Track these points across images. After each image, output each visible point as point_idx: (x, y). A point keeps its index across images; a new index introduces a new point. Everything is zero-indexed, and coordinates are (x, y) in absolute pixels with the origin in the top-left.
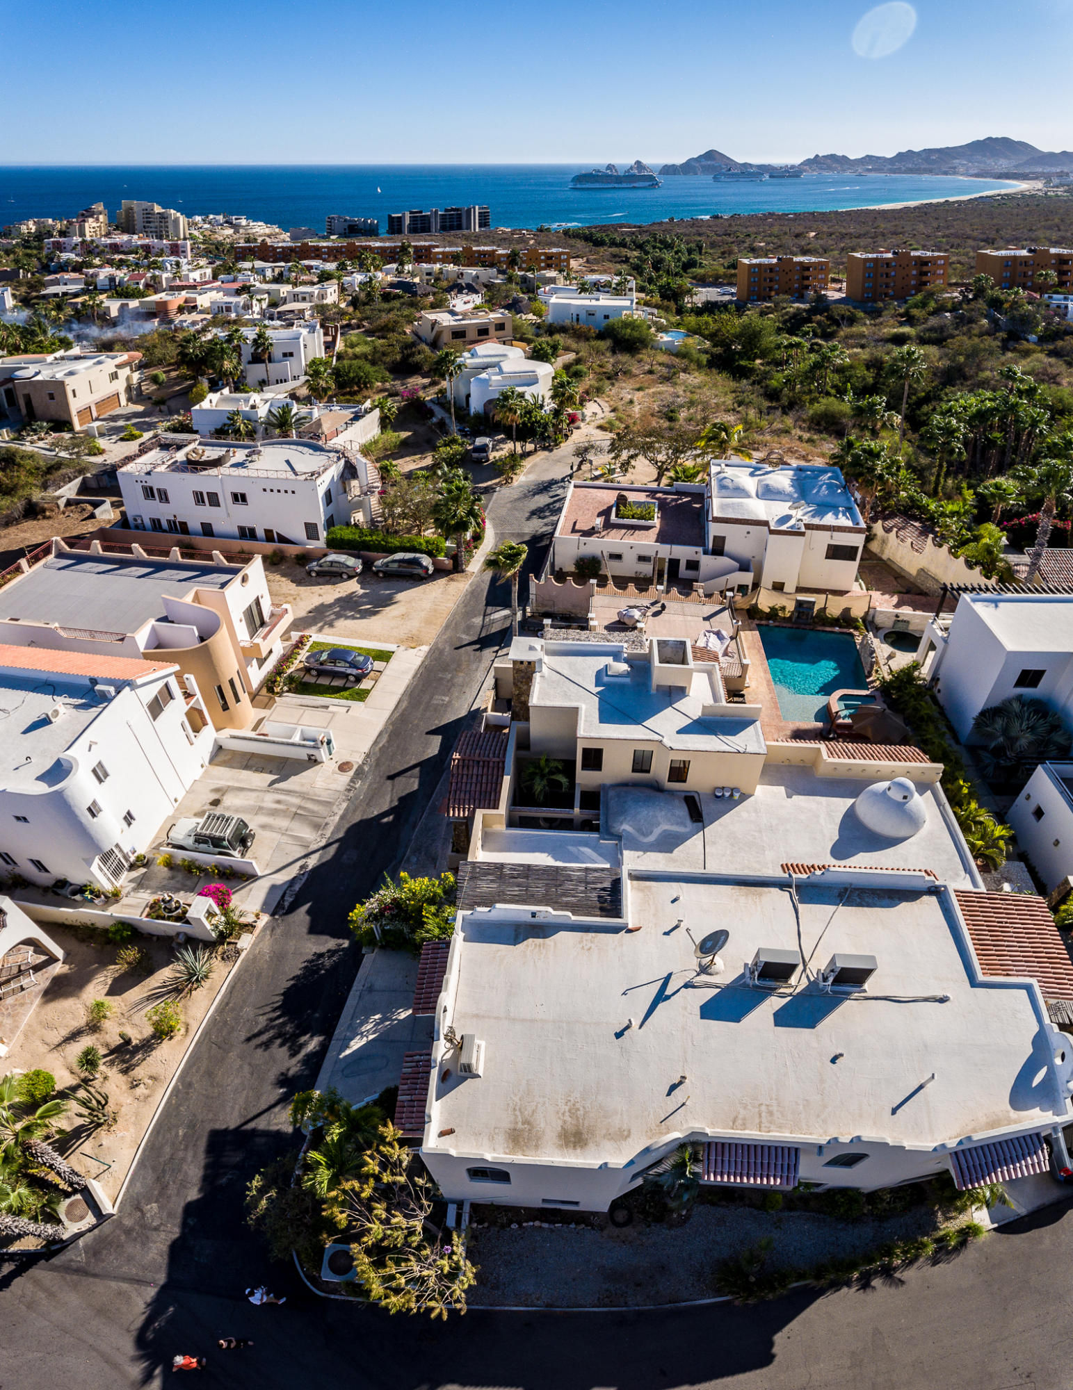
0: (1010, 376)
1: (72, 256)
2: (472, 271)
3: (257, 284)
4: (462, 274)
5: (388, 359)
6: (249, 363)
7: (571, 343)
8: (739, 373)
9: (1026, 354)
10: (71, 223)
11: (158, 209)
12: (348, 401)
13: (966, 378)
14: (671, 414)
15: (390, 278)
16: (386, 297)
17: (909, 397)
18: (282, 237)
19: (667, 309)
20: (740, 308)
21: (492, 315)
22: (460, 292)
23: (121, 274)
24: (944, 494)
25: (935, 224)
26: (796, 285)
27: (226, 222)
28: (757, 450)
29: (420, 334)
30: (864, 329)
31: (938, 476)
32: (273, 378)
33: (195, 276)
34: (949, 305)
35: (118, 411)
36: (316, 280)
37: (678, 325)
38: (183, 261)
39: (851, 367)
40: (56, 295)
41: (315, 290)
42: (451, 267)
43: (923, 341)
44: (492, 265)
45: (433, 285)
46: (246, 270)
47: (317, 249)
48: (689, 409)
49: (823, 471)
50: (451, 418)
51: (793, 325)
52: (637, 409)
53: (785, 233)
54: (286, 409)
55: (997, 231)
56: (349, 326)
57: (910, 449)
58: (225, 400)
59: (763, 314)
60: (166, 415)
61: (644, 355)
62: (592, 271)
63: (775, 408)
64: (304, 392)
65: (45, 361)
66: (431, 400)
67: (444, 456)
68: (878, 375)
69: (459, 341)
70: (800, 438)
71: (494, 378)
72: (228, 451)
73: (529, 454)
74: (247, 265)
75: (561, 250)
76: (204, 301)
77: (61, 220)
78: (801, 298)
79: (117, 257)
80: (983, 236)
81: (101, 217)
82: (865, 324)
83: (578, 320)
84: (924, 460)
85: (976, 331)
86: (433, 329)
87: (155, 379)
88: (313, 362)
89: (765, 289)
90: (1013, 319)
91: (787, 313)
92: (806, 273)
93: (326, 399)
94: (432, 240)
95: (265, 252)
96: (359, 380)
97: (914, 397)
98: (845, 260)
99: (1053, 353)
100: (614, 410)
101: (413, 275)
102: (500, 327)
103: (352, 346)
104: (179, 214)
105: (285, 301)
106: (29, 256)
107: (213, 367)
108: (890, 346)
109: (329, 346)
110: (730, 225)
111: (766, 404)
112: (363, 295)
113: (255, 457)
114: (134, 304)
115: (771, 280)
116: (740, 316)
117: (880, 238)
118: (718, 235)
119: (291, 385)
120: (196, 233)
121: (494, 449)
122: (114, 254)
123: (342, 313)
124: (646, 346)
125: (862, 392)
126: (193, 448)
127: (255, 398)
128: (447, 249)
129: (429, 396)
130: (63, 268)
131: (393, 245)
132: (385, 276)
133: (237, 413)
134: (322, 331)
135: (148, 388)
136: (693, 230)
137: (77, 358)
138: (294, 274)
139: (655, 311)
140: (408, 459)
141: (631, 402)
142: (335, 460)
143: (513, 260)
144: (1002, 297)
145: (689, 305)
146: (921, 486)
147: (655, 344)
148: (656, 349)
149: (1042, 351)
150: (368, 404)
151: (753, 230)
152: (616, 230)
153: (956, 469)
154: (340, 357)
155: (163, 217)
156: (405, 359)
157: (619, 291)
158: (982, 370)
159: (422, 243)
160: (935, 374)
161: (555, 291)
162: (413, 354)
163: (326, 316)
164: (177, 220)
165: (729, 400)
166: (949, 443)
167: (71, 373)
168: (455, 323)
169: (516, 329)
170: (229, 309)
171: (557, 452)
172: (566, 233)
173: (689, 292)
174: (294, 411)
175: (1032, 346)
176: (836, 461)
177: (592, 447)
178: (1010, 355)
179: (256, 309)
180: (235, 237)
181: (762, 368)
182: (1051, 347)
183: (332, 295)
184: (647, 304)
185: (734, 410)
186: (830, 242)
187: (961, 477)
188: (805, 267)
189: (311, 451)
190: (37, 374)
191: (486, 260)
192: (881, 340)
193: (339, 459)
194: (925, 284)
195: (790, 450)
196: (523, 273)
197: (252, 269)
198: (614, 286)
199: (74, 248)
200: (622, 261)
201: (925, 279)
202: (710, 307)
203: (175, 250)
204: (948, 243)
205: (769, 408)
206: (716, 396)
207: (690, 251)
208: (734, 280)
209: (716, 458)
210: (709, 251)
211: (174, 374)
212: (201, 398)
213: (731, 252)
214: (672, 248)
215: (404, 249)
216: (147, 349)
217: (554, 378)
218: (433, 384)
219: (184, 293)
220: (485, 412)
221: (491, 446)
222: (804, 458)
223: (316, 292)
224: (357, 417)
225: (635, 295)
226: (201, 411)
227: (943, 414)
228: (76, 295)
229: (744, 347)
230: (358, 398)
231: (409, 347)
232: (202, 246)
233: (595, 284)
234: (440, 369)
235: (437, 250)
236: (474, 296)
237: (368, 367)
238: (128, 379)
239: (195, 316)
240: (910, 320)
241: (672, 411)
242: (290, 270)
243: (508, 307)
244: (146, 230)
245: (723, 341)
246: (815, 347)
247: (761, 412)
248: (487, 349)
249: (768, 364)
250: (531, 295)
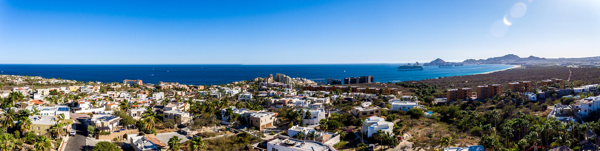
0: (519, 113)
1: (265, 87)
2: (369, 95)
3: (308, 97)
4: (366, 96)
5: (343, 120)
6: (304, 119)
7: (398, 116)
8: (449, 122)
9: (521, 108)
10: (265, 79)
11: (284, 76)
12: (331, 132)
13: (509, 116)
14: (430, 136)
15: (344, 97)
16: (343, 102)
17: (496, 123)
18: (315, 84)
19: (427, 105)
20: (448, 104)
21: (375, 108)
22: (365, 101)
23: (275, 92)
24: (510, 147)
25: (497, 77)
26: (464, 96)
27: (301, 80)
28: (457, 143)
29: (353, 113)
30: (482, 107)
31: (508, 142)
32: (310, 123)
33: (293, 94)
34: (503, 98)
35: (271, 127)
36: (324, 96)
37: (430, 110)
38: (290, 90)
39: (480, 117)
40: (261, 96)
41: (323, 99)
42: (362, 94)
43: (497, 108)
44: (374, 93)
45: (357, 99)
46: (305, 93)
47: (324, 88)
48: (435, 134)
49: (477, 147)
50: (362, 138)
51: (463, 107)
52: (420, 135)
53: (460, 82)
54: (313, 132)
55: (512, 78)
56: (332, 110)
57: (499, 137)
58: (297, 128)
59: (455, 105)
60: (282, 130)
61: (421, 119)
62: (404, 95)
63: (461, 131)
64: (319, 128)
65: (256, 112)
66: (356, 133)
67: (359, 149)
68: (488, 119)
69: (365, 116)
70: (469, 138)
71: (375, 127)
72: (296, 142)
73: (386, 149)
74: (306, 92)
75: (395, 89)
76: (294, 101)
77: (263, 78)
78: (465, 100)
79: (275, 88)
80: (509, 80)
81: (272, 77)
82: (483, 105)
83: (400, 109)
84: (503, 139)
85: (510, 104)
86: (357, 112)
87: (280, 120)
88: (322, 120)
89: (455, 98)
90: (517, 100)
91: (461, 104)
92: (466, 93)
93: (325, 131)
94: (357, 86)
95: (310, 88)
96: (335, 126)
97: (497, 123)
98: (476, 88)
99: (527, 107)
100: (412, 136)
101: (351, 96)
102: (377, 111)
103: (333, 116)
104: (289, 77)
105: (315, 102)
106: (256, 86)
107: (295, 119)
108: (490, 110)
109: (327, 115)
110: (444, 80)
111: (458, 130)
112: (337, 101)
113: (303, 145)
114: (277, 100)
115: (456, 95)
116: (448, 106)
117: (484, 81)
118: (441, 83)
119: (315, 126)
120: (293, 82)
121: (375, 148)
122: (274, 87)
123: (330, 106)
124: (421, 116)
125: (484, 124)
126: (287, 140)
127: (305, 128)
128: (361, 88)
129: (355, 131)
130: (263, 90)
131: (346, 87)
132: (343, 96)
133: (300, 132)
134: (325, 111)
135: (278, 122)
136: (434, 82)
137: (264, 113)
138: (318, 95)
139: (424, 106)
140: (348, 149)
141: (418, 133)
142: (326, 148)
143: (381, 92)
144: (514, 94)
145: (433, 104)
146: (504, 146)
147: (424, 115)
148: (424, 117)
149: (525, 107)
150: (337, 133)
151: (451, 81)
152: (411, 82)
153: (512, 139)
154: (329, 119)
155: (286, 78)
156: (348, 120)
157: (412, 100)
158: (512, 114)
159: (354, 87)
160: (502, 116)
161: (394, 101)
162: (351, 119)
163: (326, 107)
164: (289, 79)
165: (447, 130)
166: (508, 133)
167: (262, 116)
168: (363, 110)
169: (382, 112)
170: (300, 103)
171: (395, 149)
172: (396, 84)
173: (433, 100)
174: (315, 133)
175: (522, 106)
176: (481, 143)
177: (406, 147)
178: (518, 109)
179: (307, 104)
180: (303, 84)
181: (456, 120)
182: (526, 105)
183: (328, 101)
184: (421, 104)
185: (449, 133)
186: (472, 83)
187: (513, 141)
188: (465, 91)
189: (319, 145)
190: (255, 115)
191: (373, 92)
192: (487, 109)
193: (327, 148)
194: (496, 93)
195: (467, 142)
196: (384, 96)
197: (307, 93)
198: (411, 99)
199: (266, 85)
200: (413, 92)
201: (496, 92)
202: (440, 104)
203: (288, 87)
204: (501, 82)
205: (459, 131)
206: (443, 129)
207: (433, 88)
208: (446, 96)
209: (445, 147)
210: (438, 88)
211: (285, 119)
212: (291, 127)
213: (444, 88)
214: (428, 87)
215: (349, 88)
216: (280, 112)
217: (394, 127)
218: (356, 128)
219: (289, 98)
220: (372, 136)
221: (374, 147)
222: (471, 144)
223: (324, 100)
224: (333, 136)
225: (417, 101)
226: (290, 130)
227: (505, 126)
228: (265, 97)
229: (450, 115)
230: (334, 131)
231: (350, 117)
232: (295, 86)
233: (405, 99)
234: (358, 124)
235: (358, 89)
236: (369, 102)
237: (337, 122)
238: (274, 119)
239: (292, 105)
240: (494, 103)
241: (430, 135)
242: (317, 93)
243: (379, 106)
244: (282, 81)
245: (444, 113)
246: (470, 113)
247: (457, 133)
248: (373, 118)
249: (458, 119)
250: (386, 102)
